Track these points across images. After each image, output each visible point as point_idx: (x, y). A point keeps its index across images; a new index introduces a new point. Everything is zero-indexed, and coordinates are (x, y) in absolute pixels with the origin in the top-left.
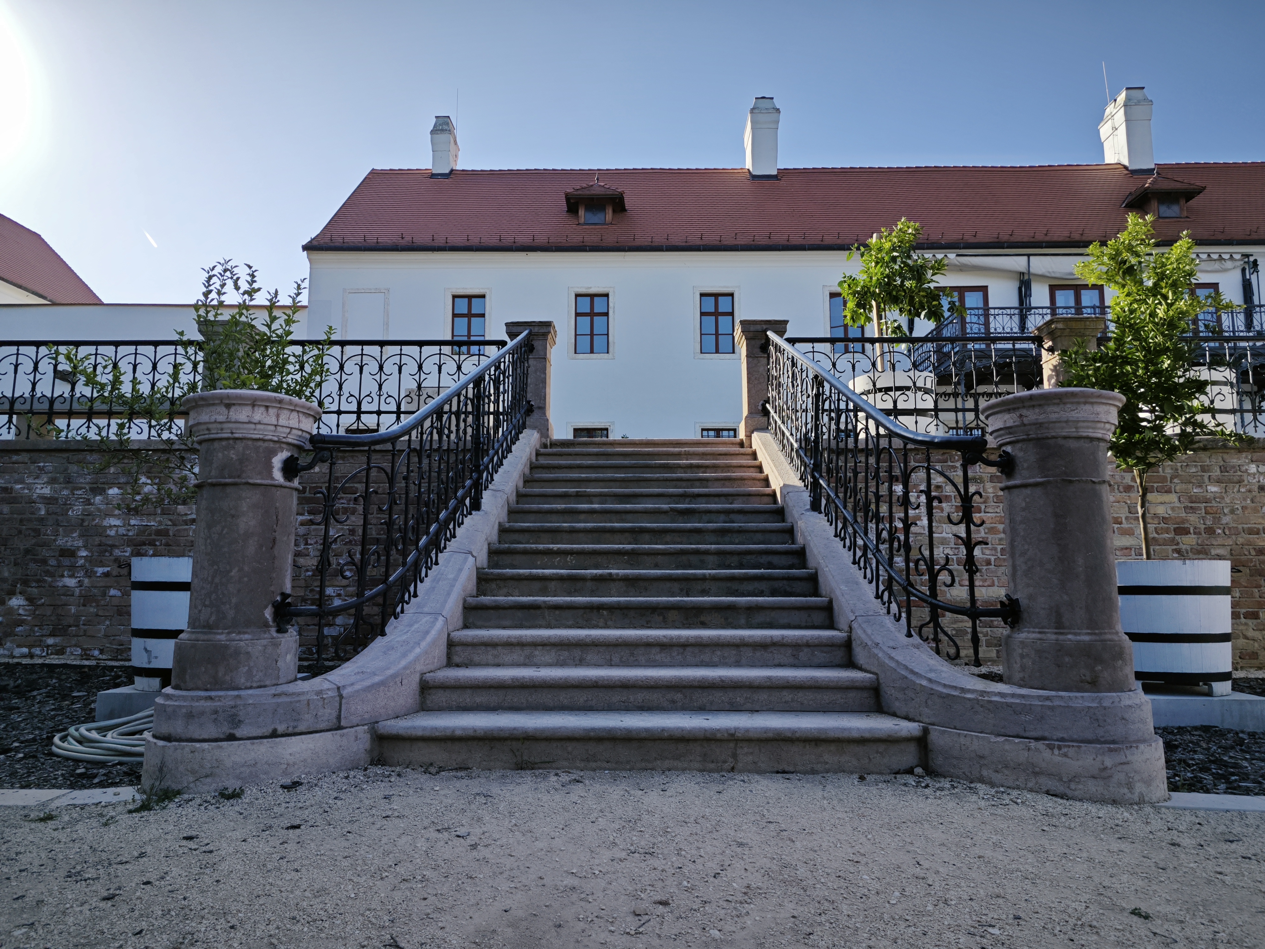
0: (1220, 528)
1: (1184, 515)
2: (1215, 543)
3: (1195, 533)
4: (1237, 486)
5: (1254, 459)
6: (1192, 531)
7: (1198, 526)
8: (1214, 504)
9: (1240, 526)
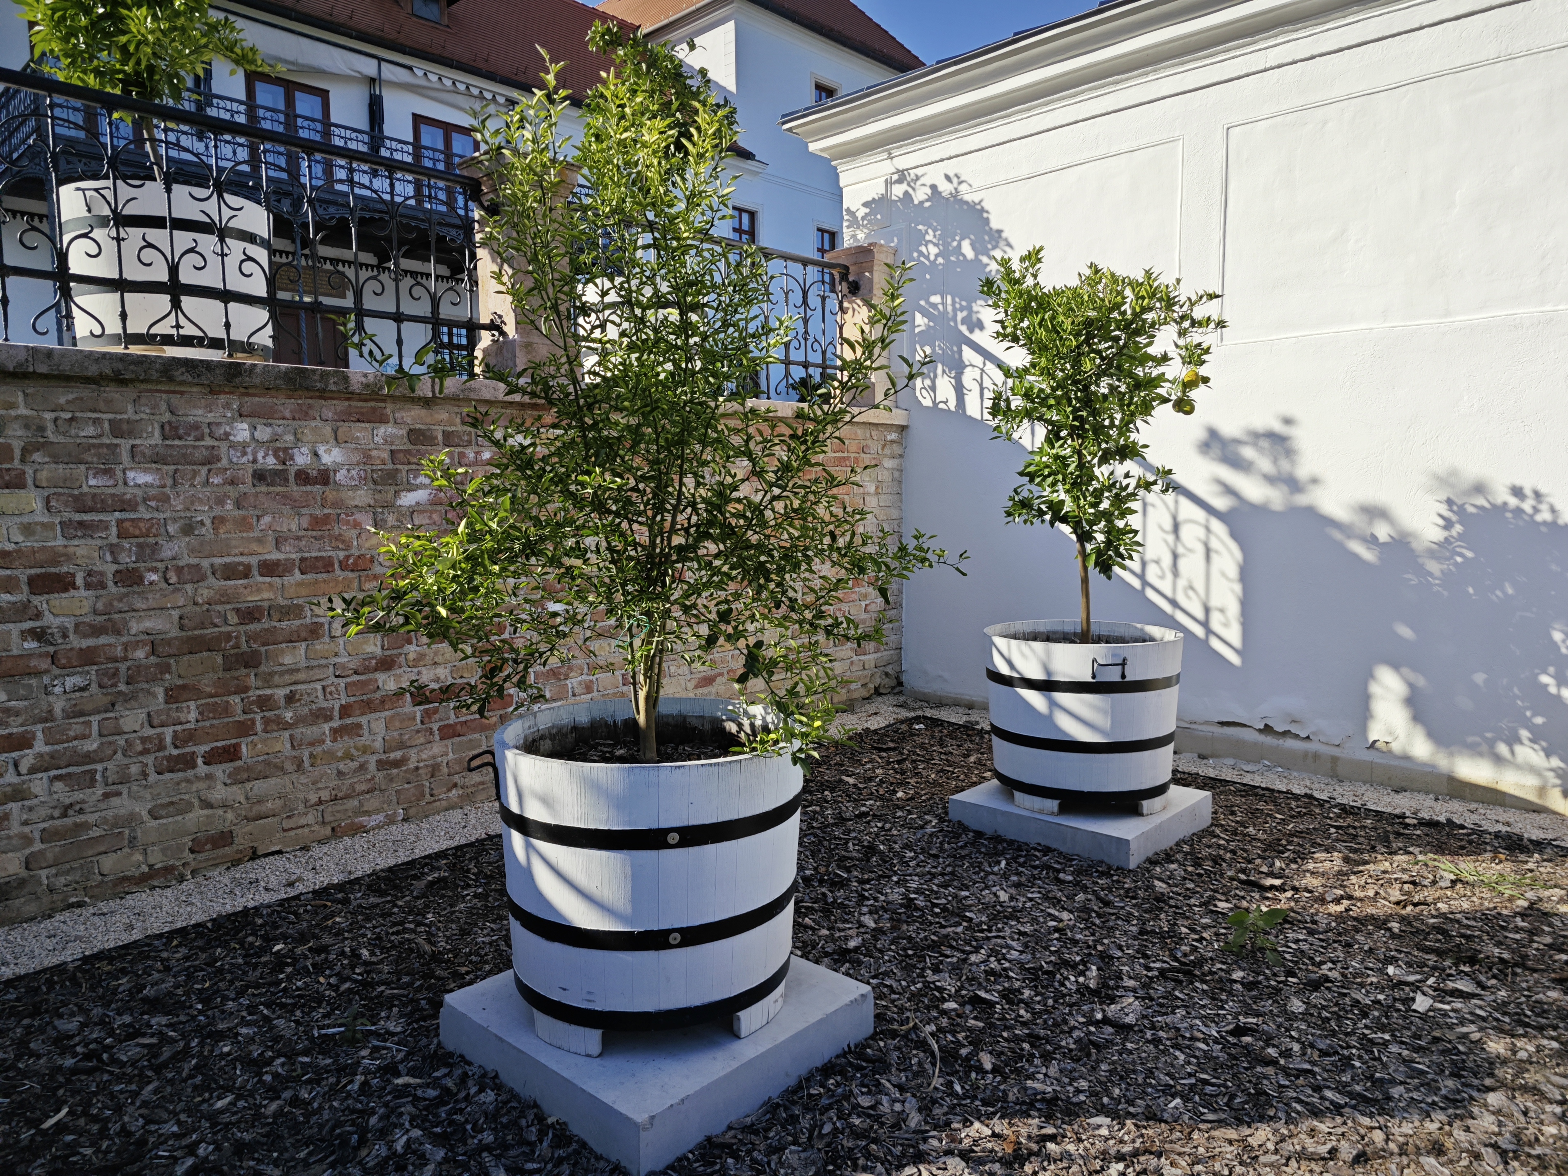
0: (155, 570)
1: (60, 542)
2: (140, 605)
3: (88, 586)
4: (204, 470)
5: (245, 410)
6: (79, 581)
7: (99, 567)
8: (143, 513)
9: (205, 563)
